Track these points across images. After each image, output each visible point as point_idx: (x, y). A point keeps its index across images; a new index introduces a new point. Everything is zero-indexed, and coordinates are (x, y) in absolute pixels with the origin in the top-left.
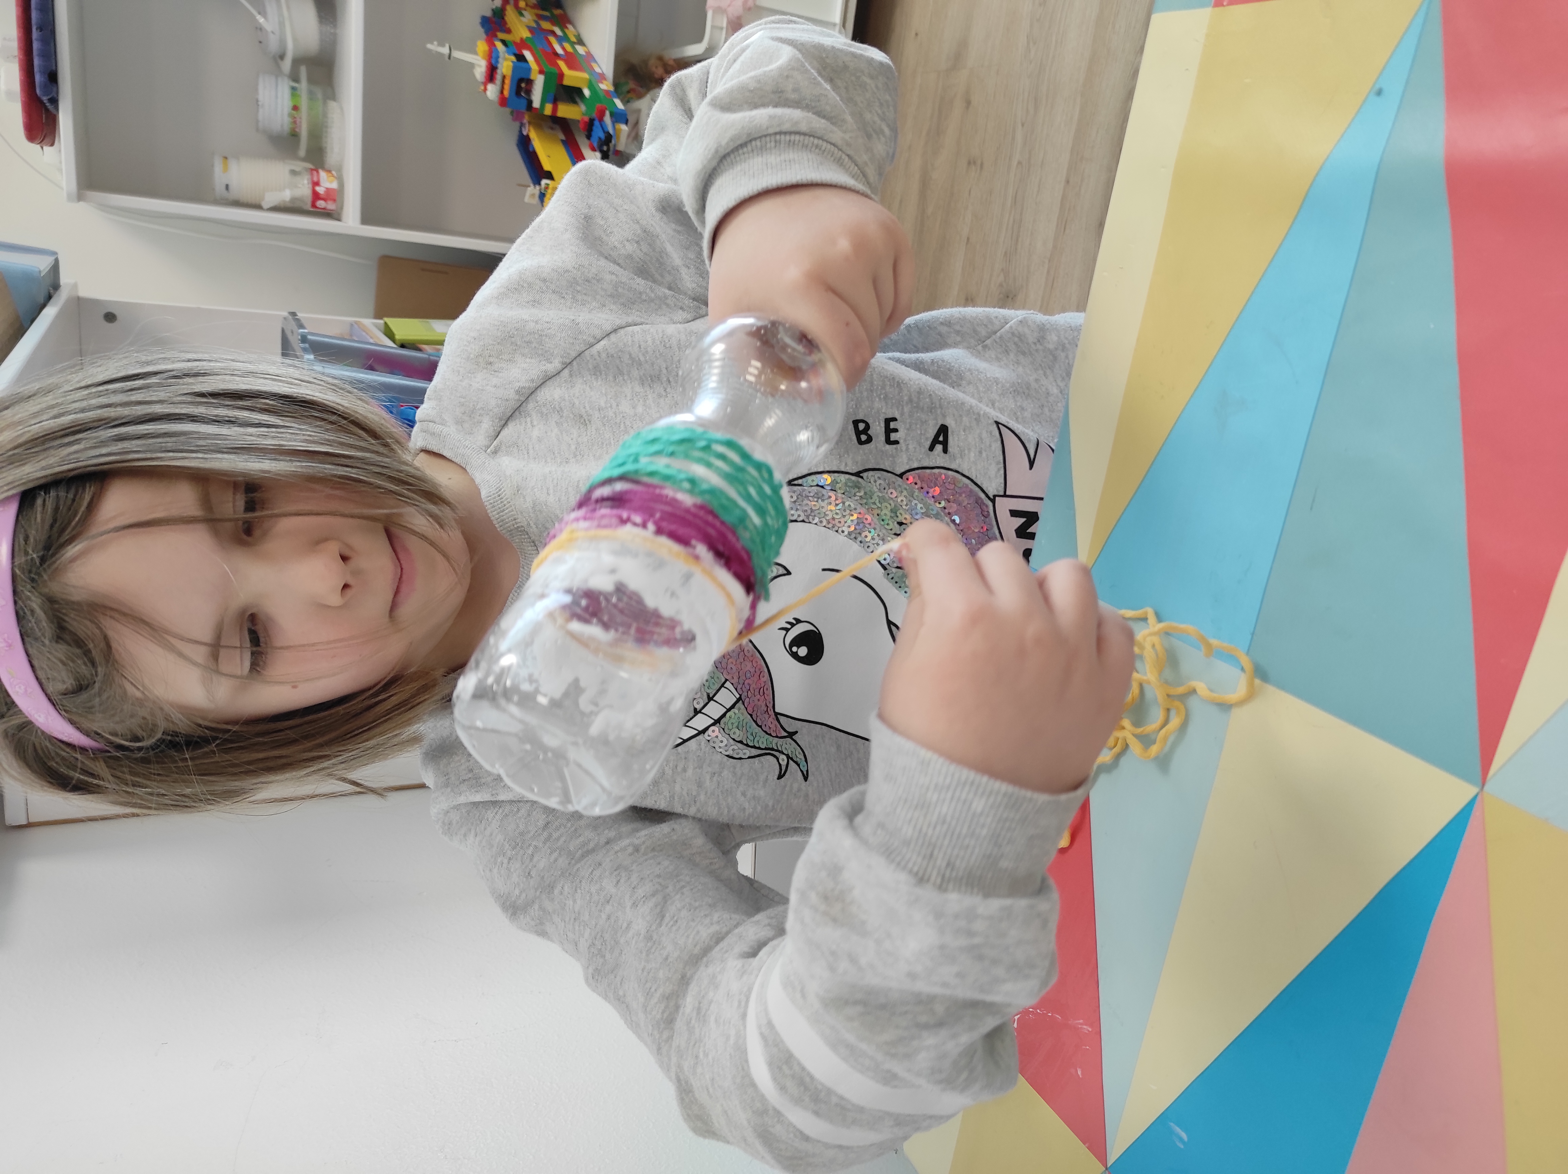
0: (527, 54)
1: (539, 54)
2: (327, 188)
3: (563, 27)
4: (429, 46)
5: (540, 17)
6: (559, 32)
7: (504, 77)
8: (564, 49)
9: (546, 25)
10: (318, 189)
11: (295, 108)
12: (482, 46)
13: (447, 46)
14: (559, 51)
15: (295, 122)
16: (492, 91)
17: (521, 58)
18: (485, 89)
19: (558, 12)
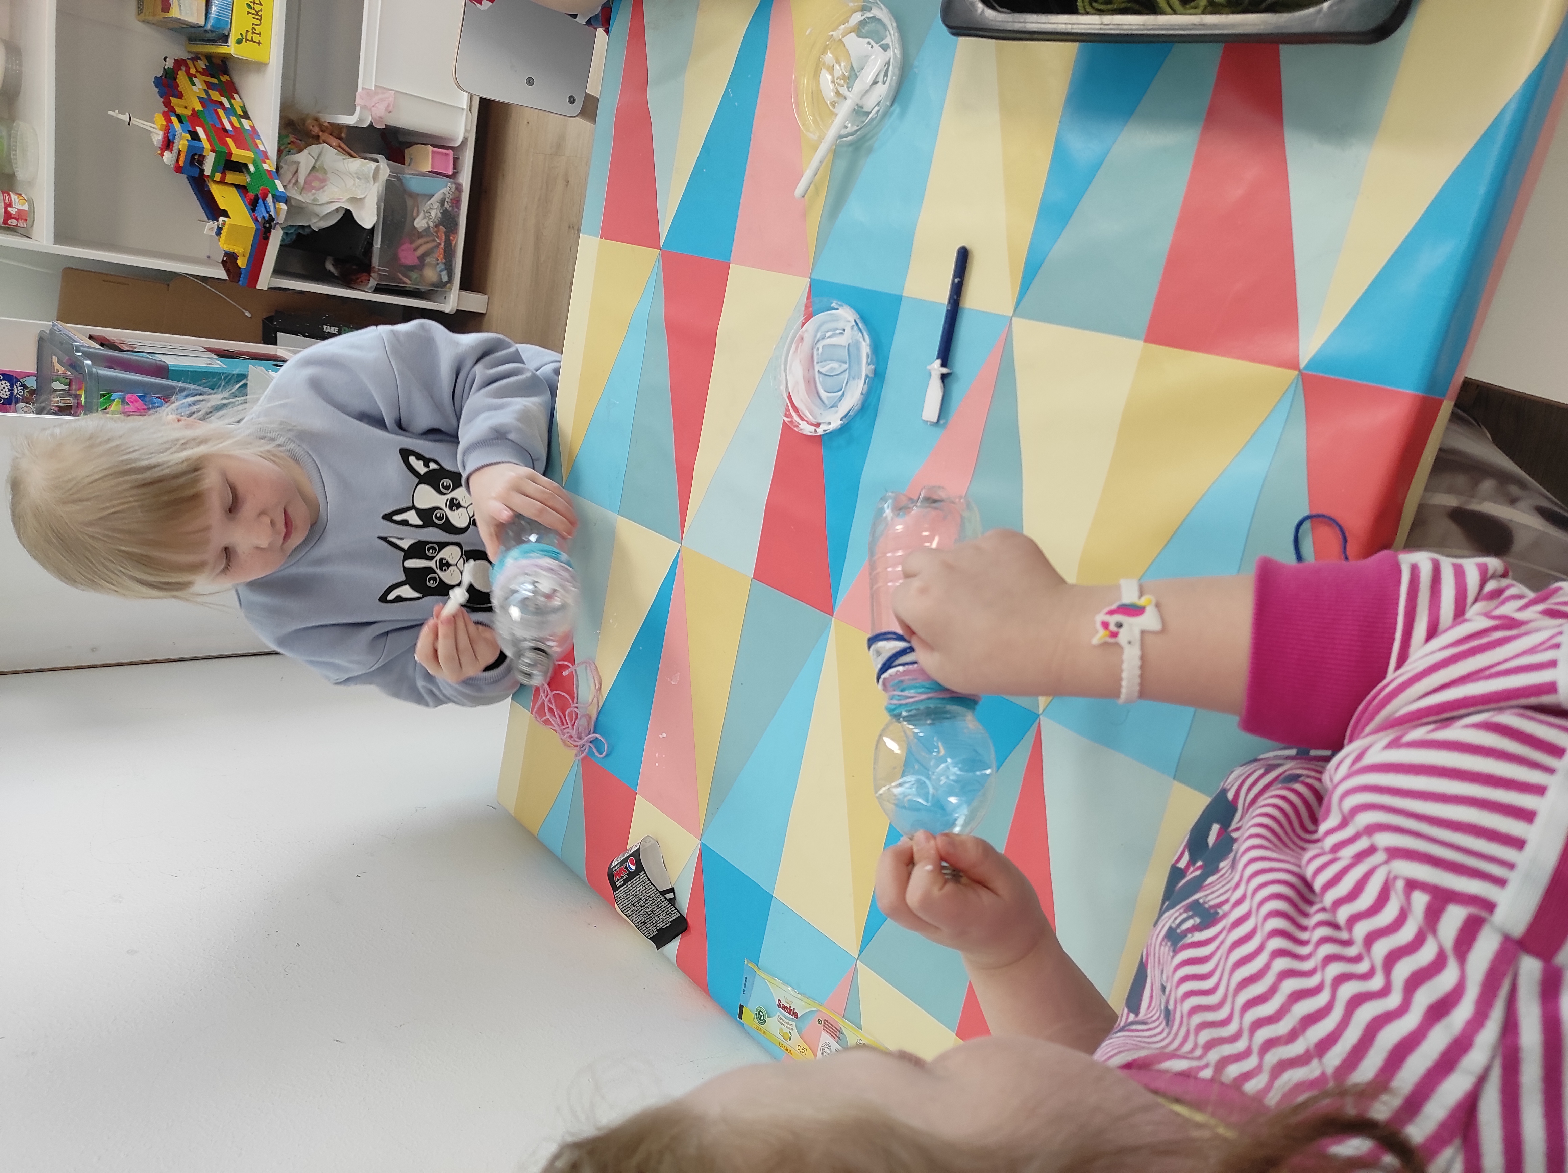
0: (200, 131)
1: (209, 128)
2: (18, 210)
3: (230, 98)
4: (110, 113)
6: (227, 105)
7: (180, 151)
8: (231, 123)
9: (215, 95)
10: (10, 209)
12: (160, 120)
13: (127, 114)
14: (228, 127)
16: (168, 157)
17: (195, 136)
18: (162, 155)
19: (225, 78)
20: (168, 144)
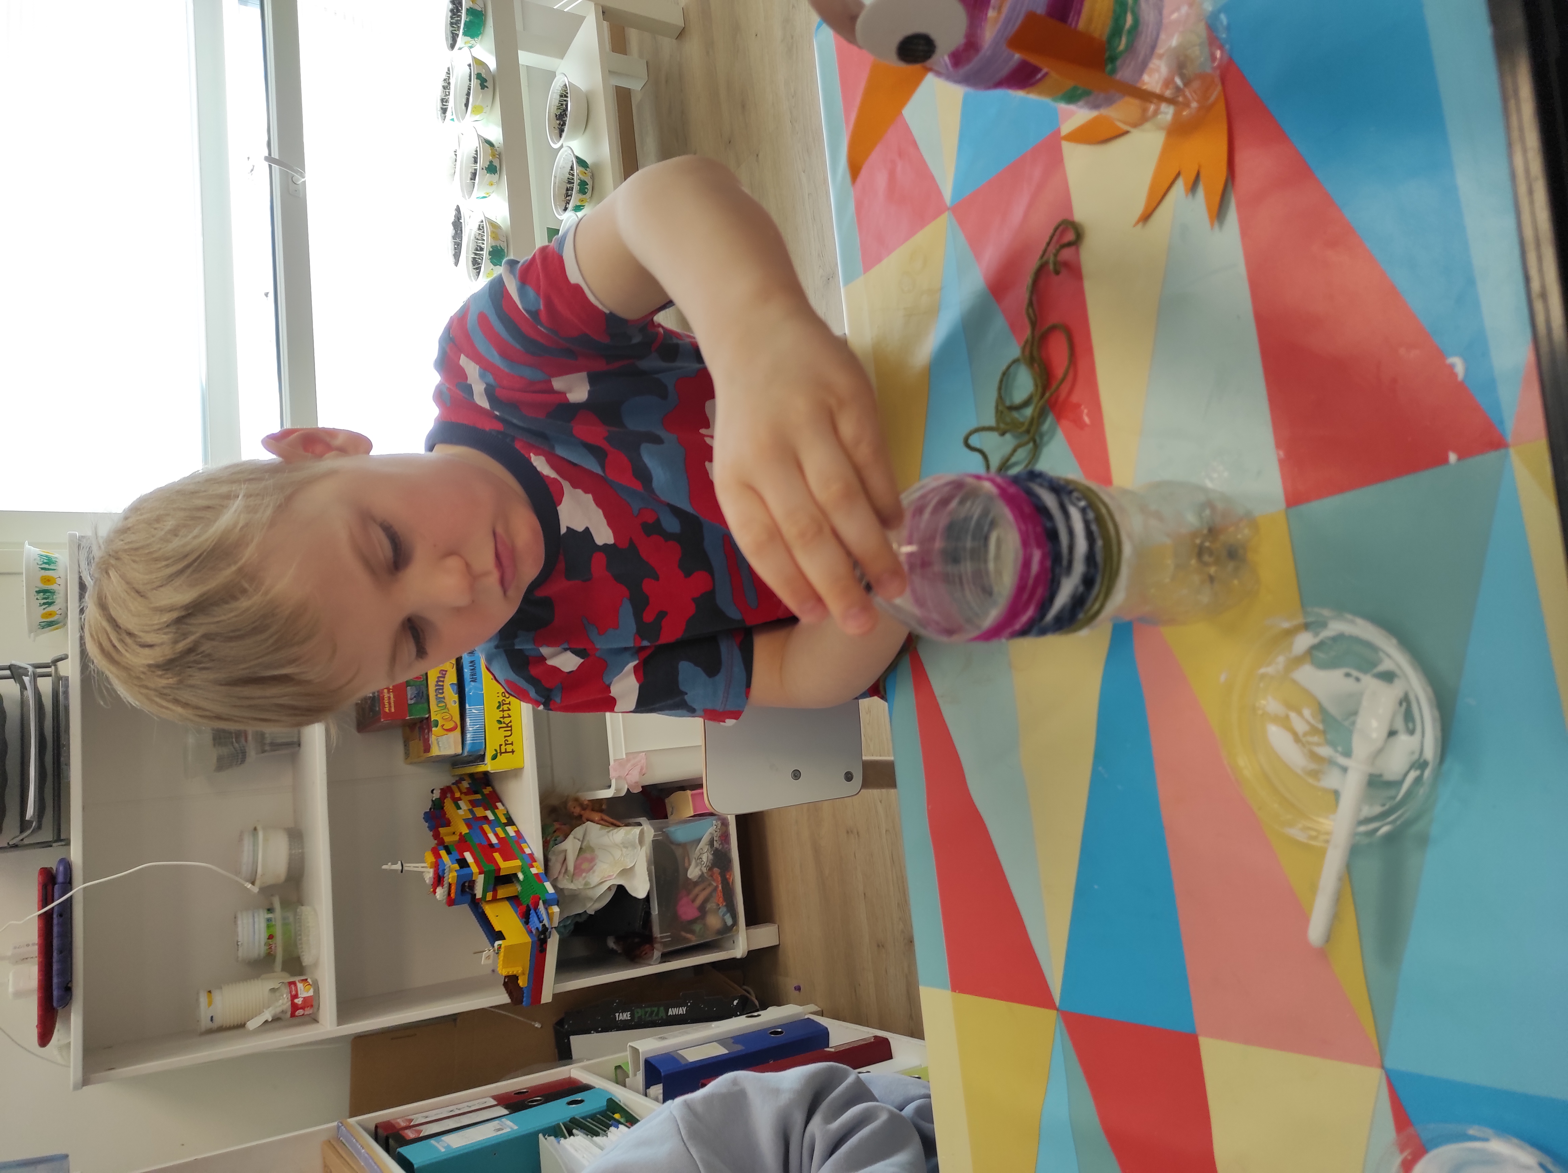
0: (468, 856)
1: (477, 850)
2: (304, 998)
3: (494, 808)
4: (384, 867)
5: (474, 804)
6: (491, 817)
7: (450, 885)
8: (496, 835)
9: (480, 812)
10: (296, 1001)
11: (271, 937)
12: (430, 858)
13: (399, 862)
14: (494, 840)
15: (270, 948)
16: (440, 893)
17: (463, 863)
18: (435, 892)
19: (487, 790)
20: (439, 880)
